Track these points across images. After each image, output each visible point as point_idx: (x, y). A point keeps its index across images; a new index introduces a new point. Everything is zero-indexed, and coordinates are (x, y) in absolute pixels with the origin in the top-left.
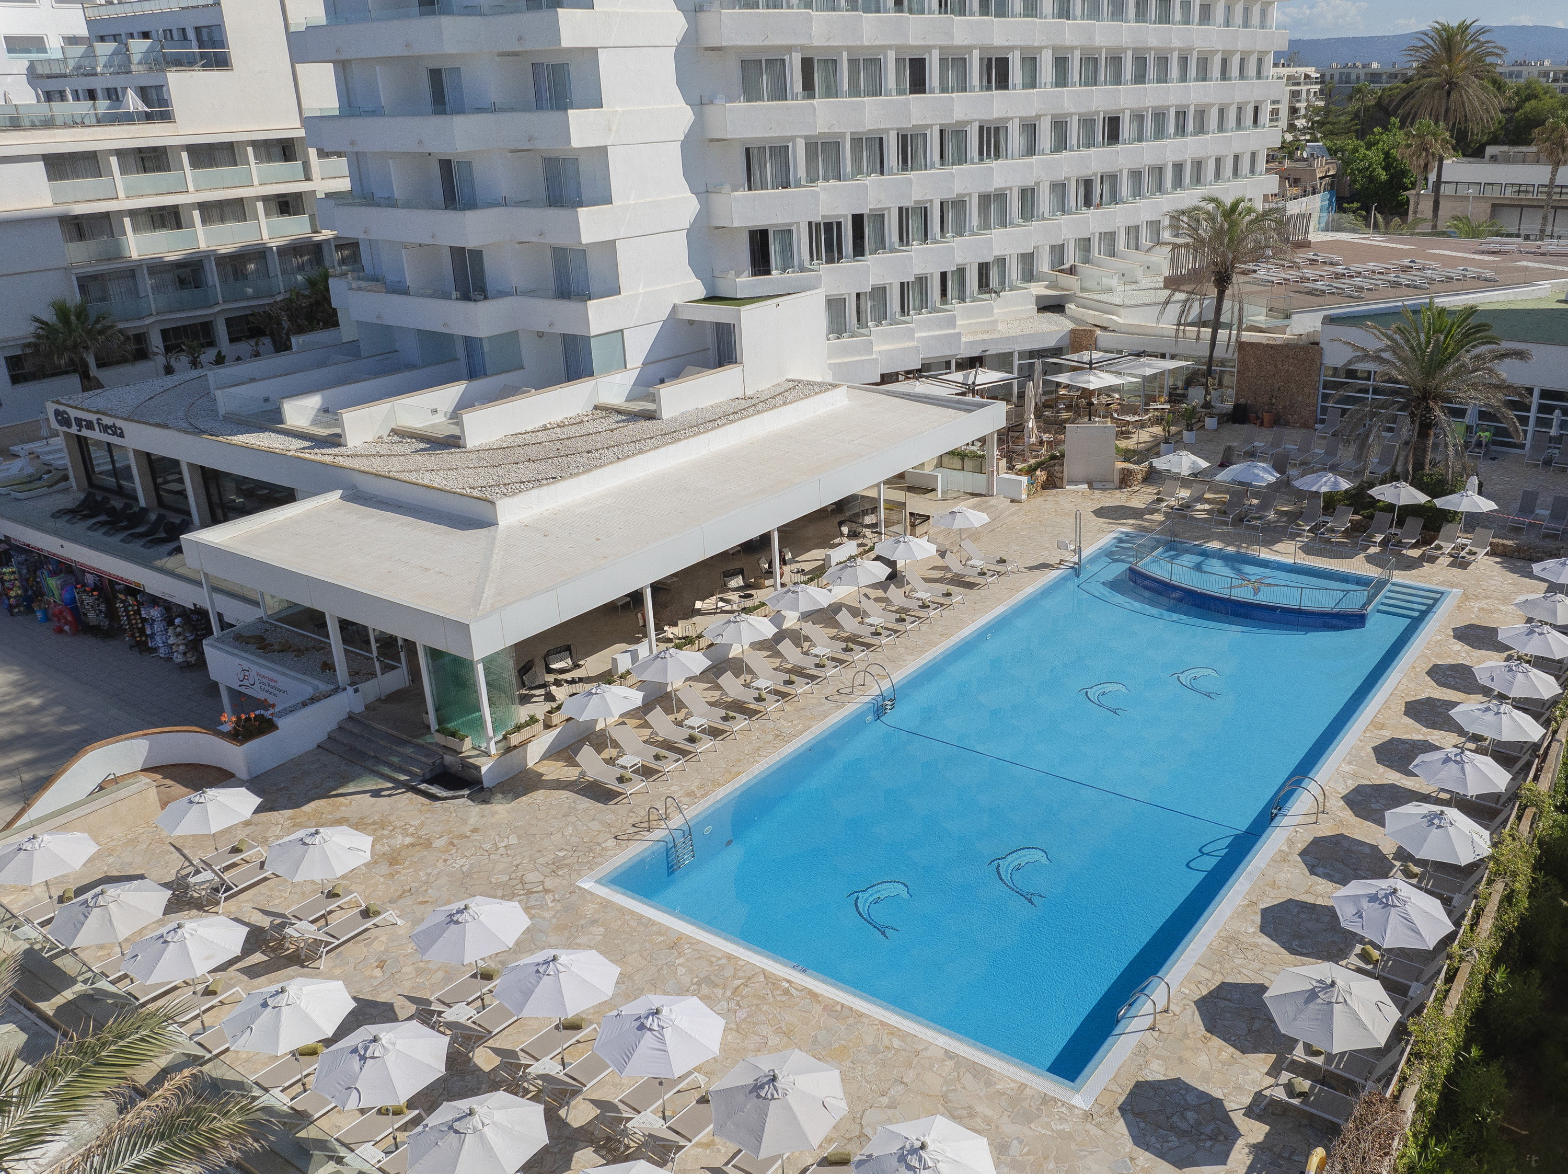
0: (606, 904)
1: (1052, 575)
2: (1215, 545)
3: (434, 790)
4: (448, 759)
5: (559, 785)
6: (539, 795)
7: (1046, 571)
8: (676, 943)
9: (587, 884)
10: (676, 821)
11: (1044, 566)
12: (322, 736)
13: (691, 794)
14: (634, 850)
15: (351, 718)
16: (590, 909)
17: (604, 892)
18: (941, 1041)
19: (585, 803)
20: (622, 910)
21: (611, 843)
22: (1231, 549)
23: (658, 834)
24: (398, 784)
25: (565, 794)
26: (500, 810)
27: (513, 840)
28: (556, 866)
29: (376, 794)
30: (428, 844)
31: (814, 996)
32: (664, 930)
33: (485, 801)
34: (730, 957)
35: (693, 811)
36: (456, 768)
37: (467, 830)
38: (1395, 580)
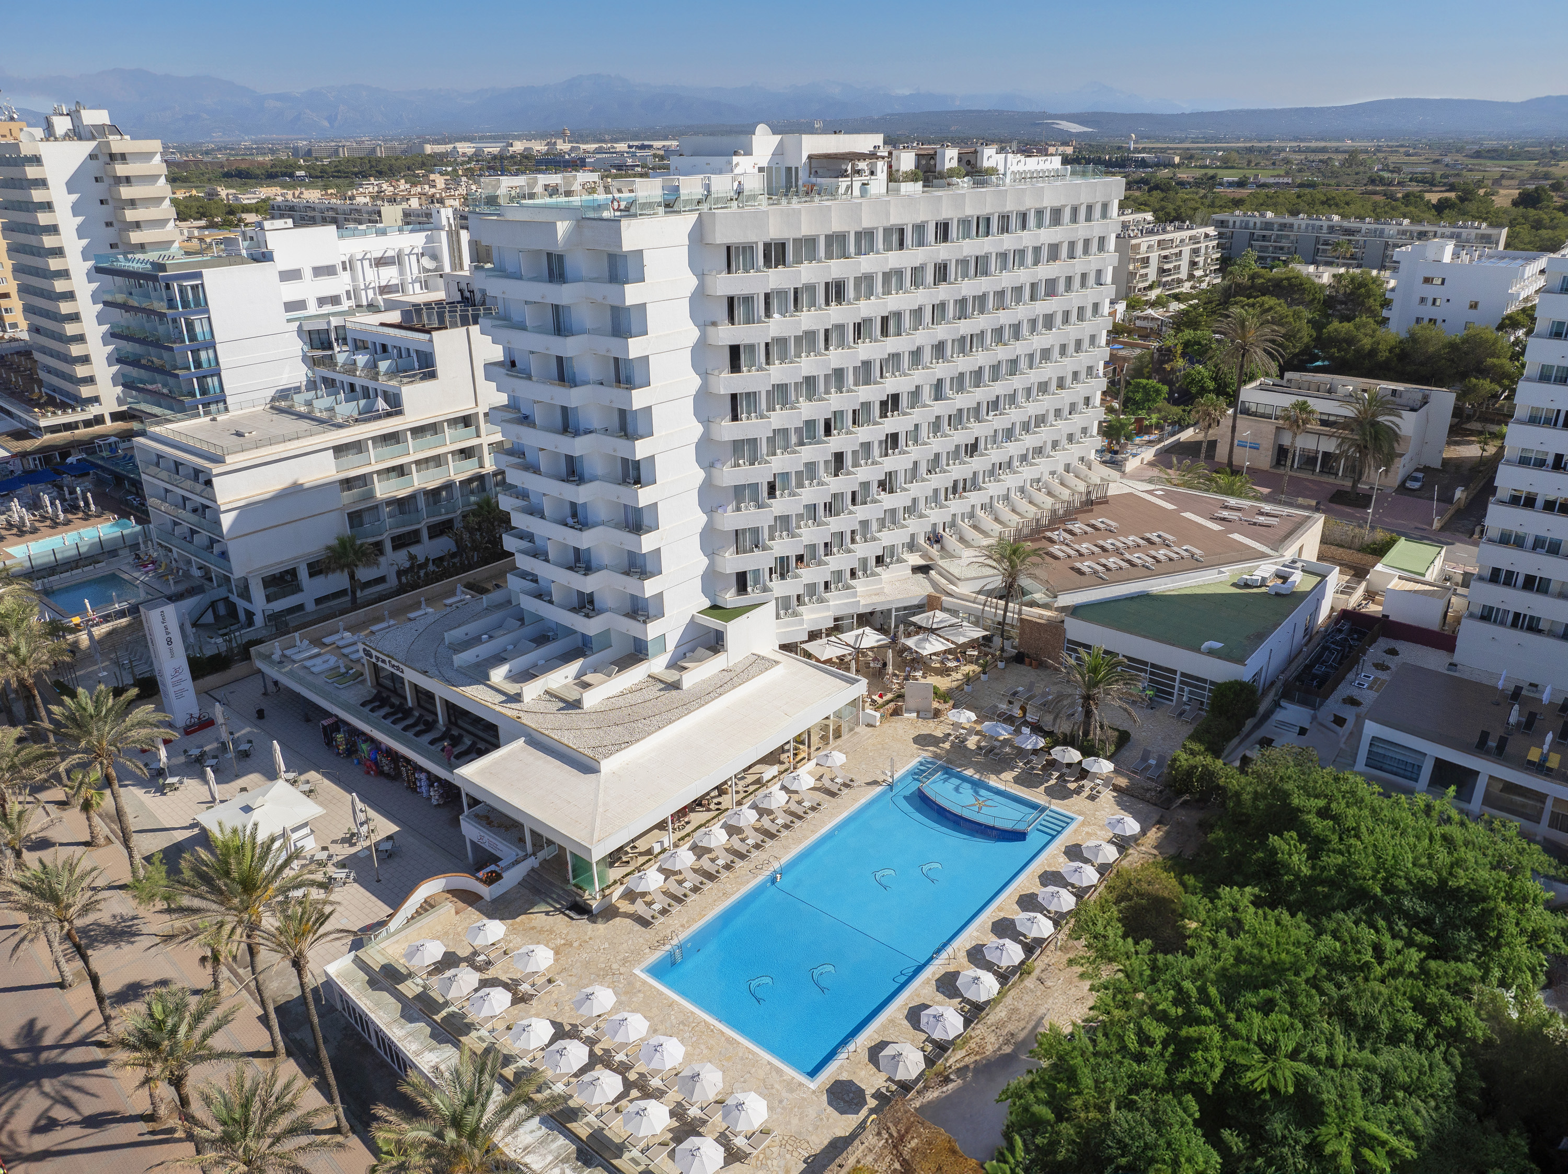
0: (644, 983)
1: (878, 789)
2: (969, 772)
3: (572, 914)
4: (578, 899)
5: (627, 915)
6: (618, 920)
7: (874, 786)
8: (671, 1004)
9: (637, 971)
10: (675, 942)
11: (875, 783)
12: (520, 879)
13: (683, 926)
14: (658, 955)
15: (533, 870)
16: (638, 984)
17: (644, 976)
18: (766, 1056)
19: (637, 927)
20: (651, 986)
21: (648, 950)
22: (977, 776)
23: (668, 947)
24: (556, 909)
25: (628, 921)
26: (601, 928)
27: (607, 945)
28: (625, 961)
29: (547, 913)
30: (571, 945)
31: (722, 1033)
32: (668, 997)
33: (595, 922)
34: (692, 1013)
35: (684, 935)
36: (581, 903)
37: (587, 938)
38: (1053, 807)
